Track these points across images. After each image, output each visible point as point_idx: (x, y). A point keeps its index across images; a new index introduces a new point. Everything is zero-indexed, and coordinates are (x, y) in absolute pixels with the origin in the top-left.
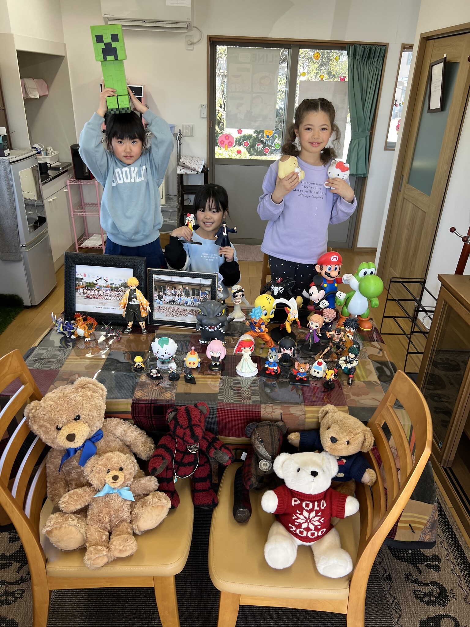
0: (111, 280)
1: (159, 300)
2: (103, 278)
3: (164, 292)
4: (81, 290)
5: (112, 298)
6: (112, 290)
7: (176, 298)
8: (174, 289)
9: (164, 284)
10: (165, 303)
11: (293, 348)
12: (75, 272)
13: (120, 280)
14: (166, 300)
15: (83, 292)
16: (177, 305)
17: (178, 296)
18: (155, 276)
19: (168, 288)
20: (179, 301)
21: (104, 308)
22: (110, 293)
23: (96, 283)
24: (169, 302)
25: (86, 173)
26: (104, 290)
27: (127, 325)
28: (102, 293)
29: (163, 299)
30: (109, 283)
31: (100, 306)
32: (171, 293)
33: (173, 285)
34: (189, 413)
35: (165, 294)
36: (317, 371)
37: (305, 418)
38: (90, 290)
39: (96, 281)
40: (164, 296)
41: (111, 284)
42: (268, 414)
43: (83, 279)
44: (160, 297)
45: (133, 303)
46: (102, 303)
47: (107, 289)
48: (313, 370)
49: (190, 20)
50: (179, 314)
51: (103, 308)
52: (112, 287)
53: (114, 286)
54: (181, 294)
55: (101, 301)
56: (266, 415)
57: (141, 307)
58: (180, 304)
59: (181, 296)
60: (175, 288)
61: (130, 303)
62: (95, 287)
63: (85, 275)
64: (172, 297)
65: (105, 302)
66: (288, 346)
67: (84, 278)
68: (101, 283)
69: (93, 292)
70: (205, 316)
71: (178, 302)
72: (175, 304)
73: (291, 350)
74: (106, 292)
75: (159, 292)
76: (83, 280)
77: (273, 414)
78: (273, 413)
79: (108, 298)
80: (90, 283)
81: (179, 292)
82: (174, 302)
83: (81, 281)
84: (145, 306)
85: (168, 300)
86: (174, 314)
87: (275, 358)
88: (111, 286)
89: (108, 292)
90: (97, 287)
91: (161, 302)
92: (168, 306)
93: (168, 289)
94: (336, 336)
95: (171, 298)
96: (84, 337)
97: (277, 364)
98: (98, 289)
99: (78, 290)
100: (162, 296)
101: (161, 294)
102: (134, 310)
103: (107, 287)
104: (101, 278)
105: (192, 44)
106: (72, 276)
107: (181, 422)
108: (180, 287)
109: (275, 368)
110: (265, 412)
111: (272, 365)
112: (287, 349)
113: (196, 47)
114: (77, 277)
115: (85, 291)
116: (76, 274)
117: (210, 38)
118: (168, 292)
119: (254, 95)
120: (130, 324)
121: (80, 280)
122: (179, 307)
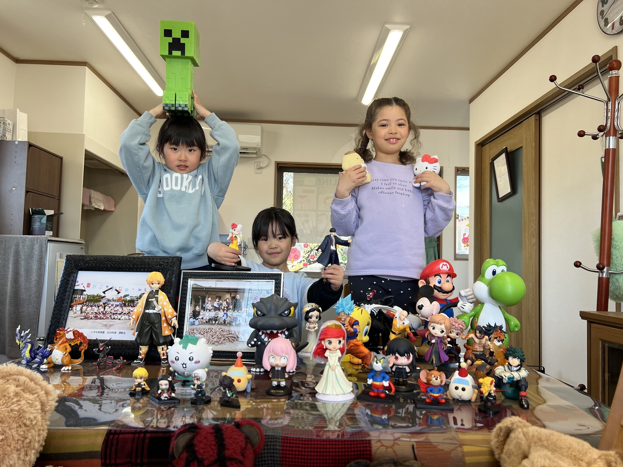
0: (127, 290)
1: (195, 318)
2: (114, 289)
3: (202, 305)
4: (79, 307)
5: (123, 317)
6: (125, 305)
7: (221, 314)
8: (217, 300)
9: (203, 294)
10: (203, 324)
11: (411, 354)
12: (75, 281)
13: (140, 290)
14: (205, 318)
15: (82, 308)
16: (221, 324)
17: (224, 310)
18: (191, 283)
19: (210, 299)
20: (224, 318)
21: (108, 333)
22: (121, 310)
23: (103, 295)
24: (209, 321)
26: (112, 305)
27: (138, 354)
28: (109, 310)
29: (200, 317)
30: (122, 294)
31: (102, 330)
32: (213, 306)
33: (217, 293)
34: (222, 434)
35: (203, 308)
36: (460, 386)
37: (464, 454)
38: (91, 306)
39: (104, 292)
40: (202, 312)
41: (125, 296)
42: (387, 447)
43: (85, 291)
44: (195, 315)
45: (151, 311)
46: (106, 326)
47: (118, 303)
48: (452, 386)
49: (259, 146)
50: (222, 339)
51: (106, 332)
52: (126, 301)
53: (128, 298)
54: (227, 307)
55: (105, 322)
56: (383, 449)
57: (163, 318)
58: (225, 323)
59: (228, 309)
60: (220, 298)
61: (147, 311)
62: (100, 301)
63: (89, 285)
64: (214, 313)
65: (111, 323)
66: (402, 350)
67: (86, 289)
68: (110, 295)
69: (96, 309)
70: (264, 315)
71: (222, 321)
72: (218, 324)
73: (408, 358)
74: (115, 309)
75: (195, 306)
76: (84, 293)
77: (396, 448)
78: (396, 446)
79: (116, 317)
80: (94, 296)
81: (225, 304)
82: (216, 321)
83: (82, 294)
84: (170, 317)
85: (208, 318)
86: (215, 340)
87: (384, 362)
88: (124, 299)
89: (118, 308)
90: (104, 301)
91: (197, 322)
92: (207, 327)
93: (208, 300)
94: (477, 340)
95: (212, 314)
96: (61, 366)
97: (387, 377)
98: (104, 304)
99: (74, 308)
100: (199, 312)
101: (197, 308)
102: (152, 323)
103: (119, 300)
104: (111, 288)
105: (260, 168)
106: (69, 286)
107: (201, 451)
108: (228, 296)
109: (386, 384)
110: (379, 444)
111: (379, 378)
112: (402, 355)
113: (264, 171)
114: (76, 288)
115: (84, 308)
116: (77, 284)
117: (277, 164)
118: (208, 305)
119: (319, 213)
120: (144, 350)
121: (79, 292)
122: (224, 327)
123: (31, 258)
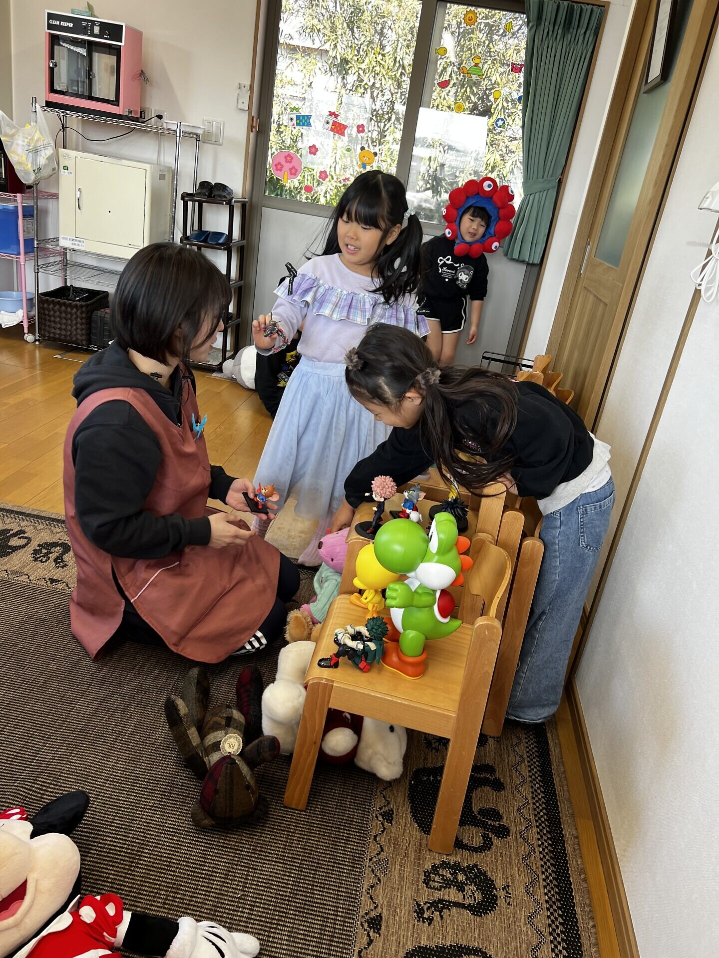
25: (1, 179)
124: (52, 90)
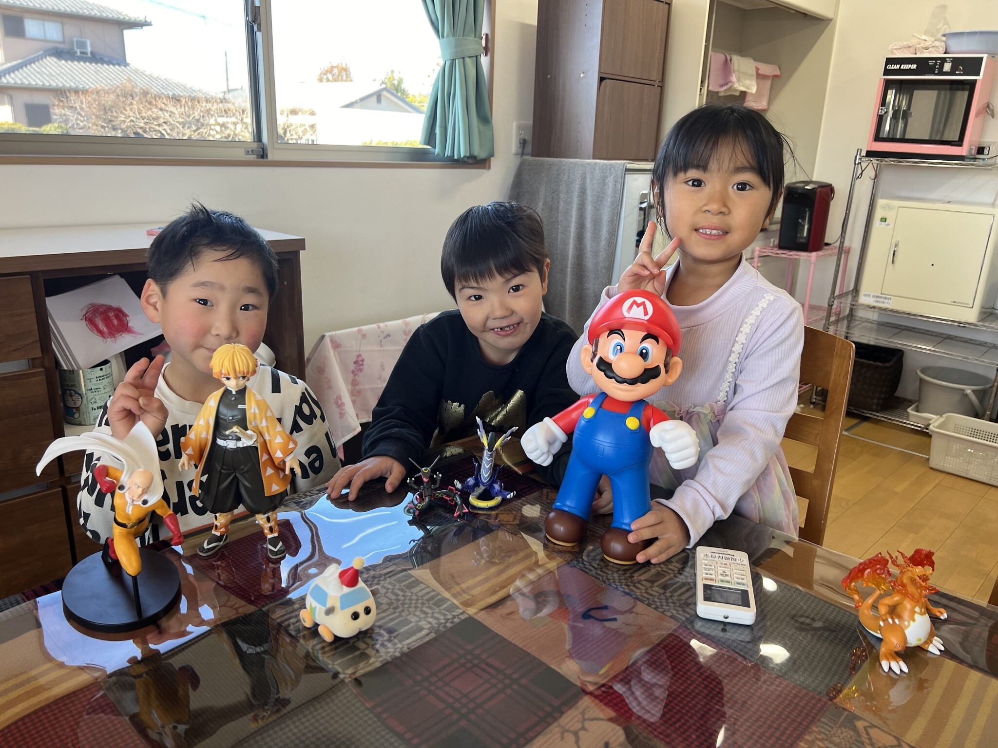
25: (802, 237)
57: (264, 457)
61: (221, 442)
84: (279, 455)
102: (237, 469)
123: (602, 201)
124: (878, 138)
